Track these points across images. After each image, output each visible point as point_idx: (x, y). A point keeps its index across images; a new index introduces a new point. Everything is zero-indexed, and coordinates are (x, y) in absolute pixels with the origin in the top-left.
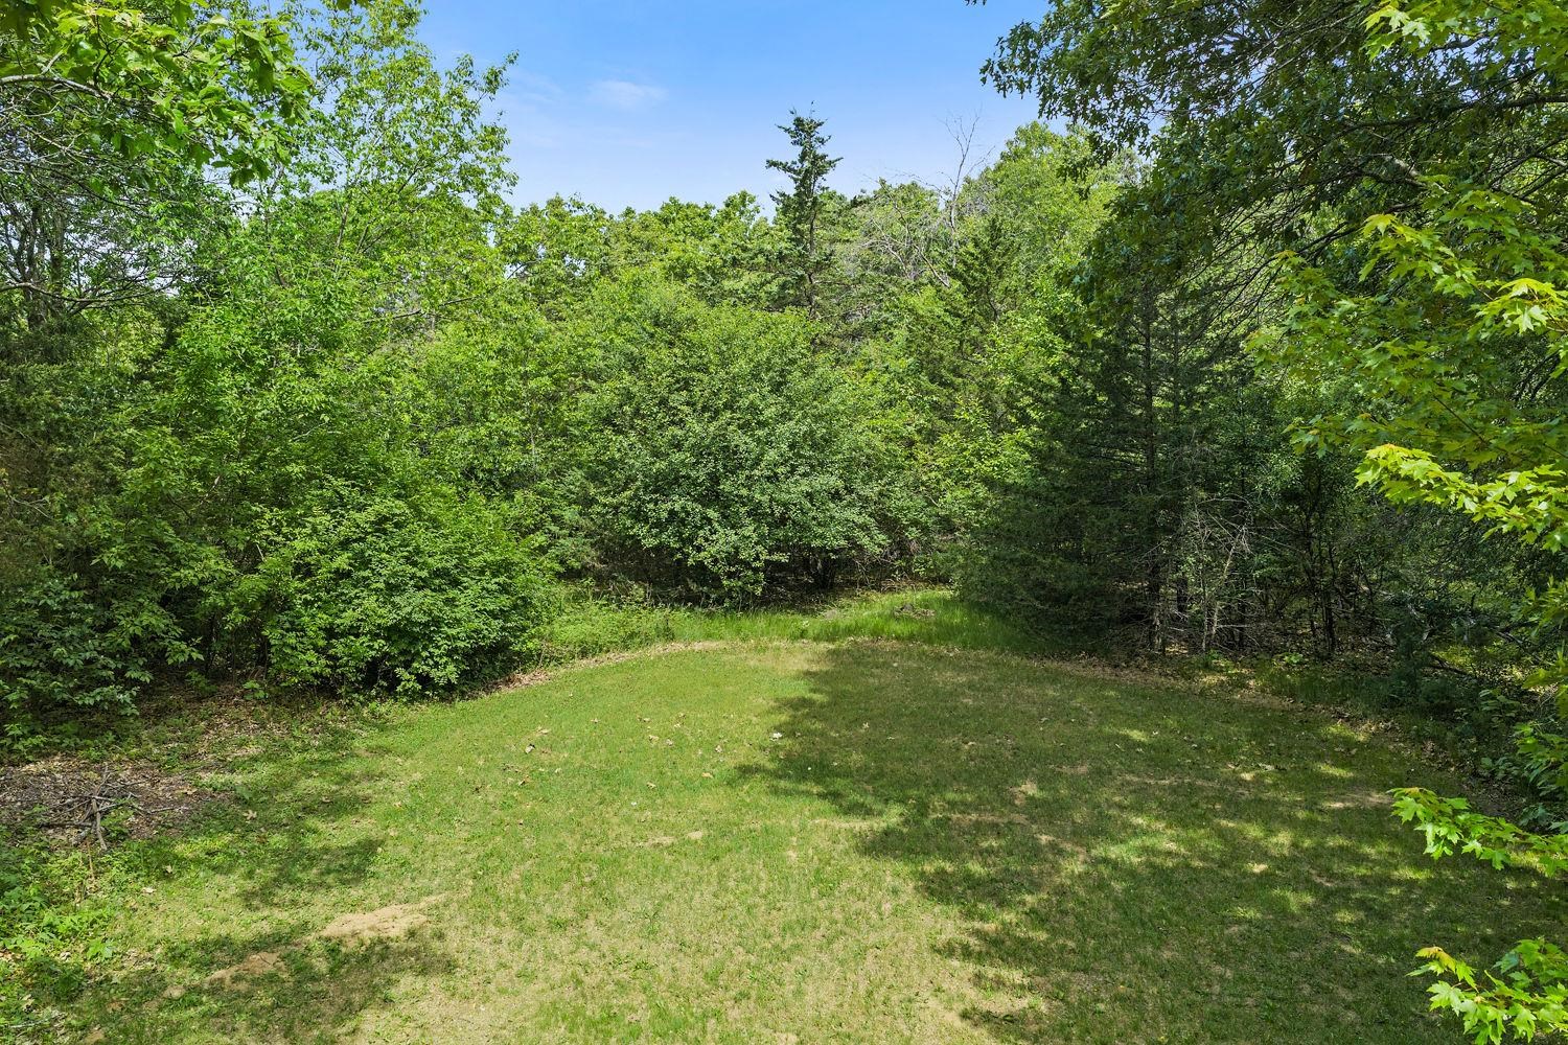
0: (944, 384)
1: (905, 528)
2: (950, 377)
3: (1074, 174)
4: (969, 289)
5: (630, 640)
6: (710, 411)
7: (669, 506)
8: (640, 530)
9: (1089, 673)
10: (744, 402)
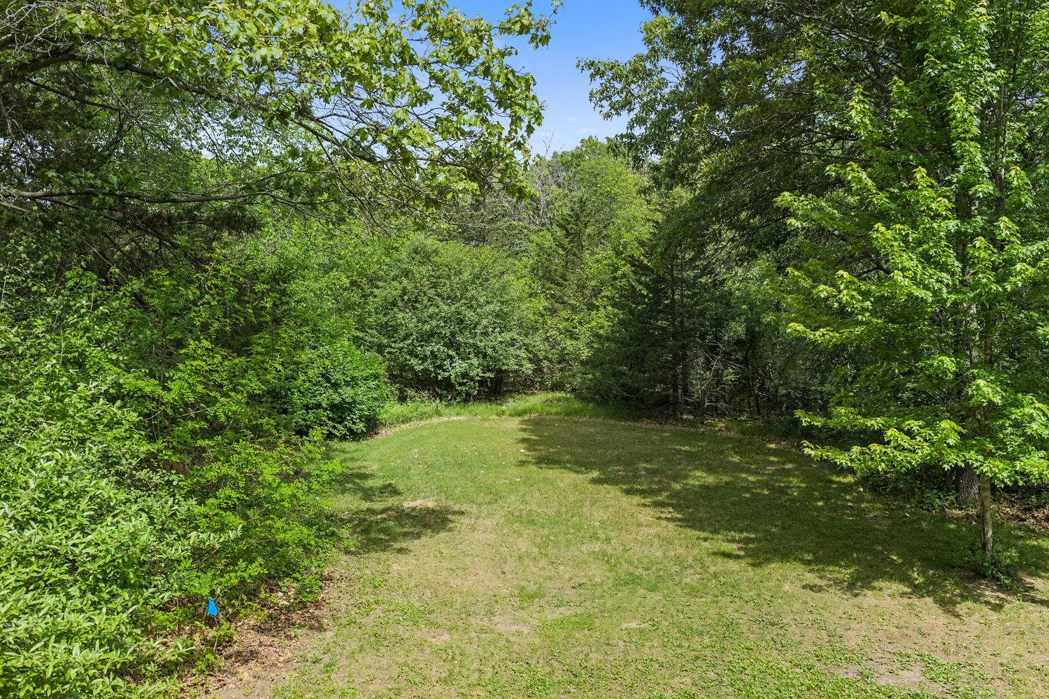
0: (558, 284)
1: (541, 360)
2: (561, 281)
3: (645, 193)
4: (568, 234)
5: (422, 416)
6: (452, 299)
7: (430, 348)
8: (414, 361)
9: (649, 426)
10: (469, 295)
